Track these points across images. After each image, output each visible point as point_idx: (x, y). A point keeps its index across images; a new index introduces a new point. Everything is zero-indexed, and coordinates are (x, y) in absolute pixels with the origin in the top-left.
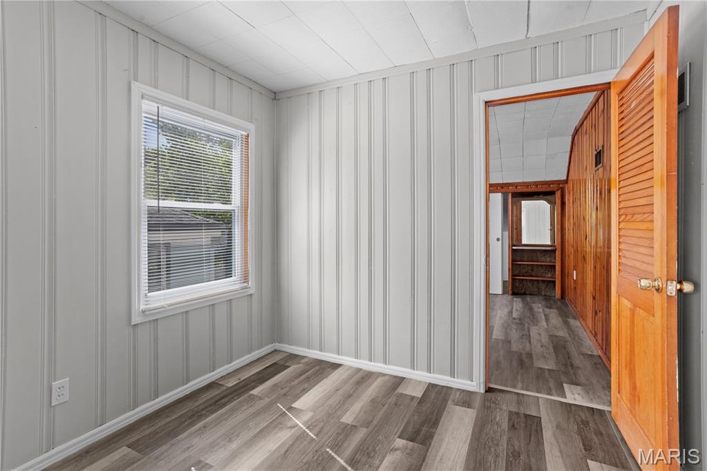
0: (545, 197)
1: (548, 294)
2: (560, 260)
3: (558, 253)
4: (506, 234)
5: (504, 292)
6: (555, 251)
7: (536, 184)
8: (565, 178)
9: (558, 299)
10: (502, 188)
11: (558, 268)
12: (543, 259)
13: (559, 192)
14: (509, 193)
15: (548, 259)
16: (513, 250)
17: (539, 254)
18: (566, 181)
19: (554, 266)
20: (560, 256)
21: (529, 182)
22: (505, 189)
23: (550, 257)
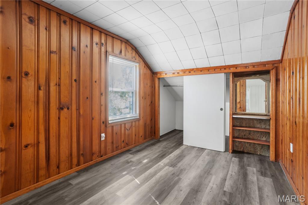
0: (261, 76)
1: (263, 154)
2: (274, 128)
3: (272, 123)
4: (228, 104)
5: (226, 150)
6: (269, 120)
7: (254, 65)
8: (280, 58)
9: (272, 162)
10: (225, 69)
11: (272, 135)
12: (258, 126)
13: (274, 71)
14: (230, 73)
15: (263, 126)
16: (233, 118)
17: (255, 122)
18: (281, 61)
19: (269, 133)
20: (274, 125)
21: (247, 64)
22: (227, 71)
23: (265, 124)
